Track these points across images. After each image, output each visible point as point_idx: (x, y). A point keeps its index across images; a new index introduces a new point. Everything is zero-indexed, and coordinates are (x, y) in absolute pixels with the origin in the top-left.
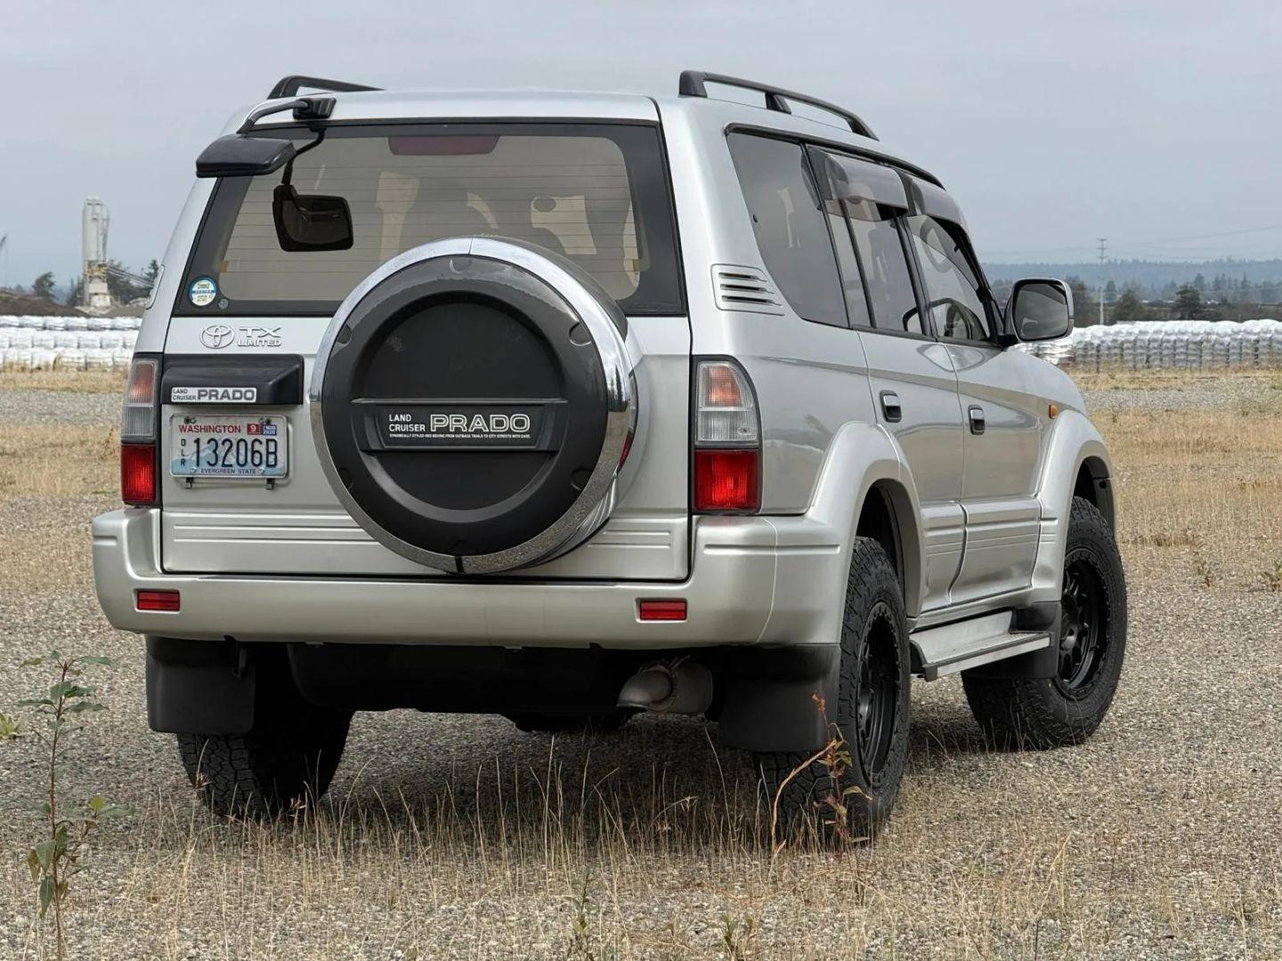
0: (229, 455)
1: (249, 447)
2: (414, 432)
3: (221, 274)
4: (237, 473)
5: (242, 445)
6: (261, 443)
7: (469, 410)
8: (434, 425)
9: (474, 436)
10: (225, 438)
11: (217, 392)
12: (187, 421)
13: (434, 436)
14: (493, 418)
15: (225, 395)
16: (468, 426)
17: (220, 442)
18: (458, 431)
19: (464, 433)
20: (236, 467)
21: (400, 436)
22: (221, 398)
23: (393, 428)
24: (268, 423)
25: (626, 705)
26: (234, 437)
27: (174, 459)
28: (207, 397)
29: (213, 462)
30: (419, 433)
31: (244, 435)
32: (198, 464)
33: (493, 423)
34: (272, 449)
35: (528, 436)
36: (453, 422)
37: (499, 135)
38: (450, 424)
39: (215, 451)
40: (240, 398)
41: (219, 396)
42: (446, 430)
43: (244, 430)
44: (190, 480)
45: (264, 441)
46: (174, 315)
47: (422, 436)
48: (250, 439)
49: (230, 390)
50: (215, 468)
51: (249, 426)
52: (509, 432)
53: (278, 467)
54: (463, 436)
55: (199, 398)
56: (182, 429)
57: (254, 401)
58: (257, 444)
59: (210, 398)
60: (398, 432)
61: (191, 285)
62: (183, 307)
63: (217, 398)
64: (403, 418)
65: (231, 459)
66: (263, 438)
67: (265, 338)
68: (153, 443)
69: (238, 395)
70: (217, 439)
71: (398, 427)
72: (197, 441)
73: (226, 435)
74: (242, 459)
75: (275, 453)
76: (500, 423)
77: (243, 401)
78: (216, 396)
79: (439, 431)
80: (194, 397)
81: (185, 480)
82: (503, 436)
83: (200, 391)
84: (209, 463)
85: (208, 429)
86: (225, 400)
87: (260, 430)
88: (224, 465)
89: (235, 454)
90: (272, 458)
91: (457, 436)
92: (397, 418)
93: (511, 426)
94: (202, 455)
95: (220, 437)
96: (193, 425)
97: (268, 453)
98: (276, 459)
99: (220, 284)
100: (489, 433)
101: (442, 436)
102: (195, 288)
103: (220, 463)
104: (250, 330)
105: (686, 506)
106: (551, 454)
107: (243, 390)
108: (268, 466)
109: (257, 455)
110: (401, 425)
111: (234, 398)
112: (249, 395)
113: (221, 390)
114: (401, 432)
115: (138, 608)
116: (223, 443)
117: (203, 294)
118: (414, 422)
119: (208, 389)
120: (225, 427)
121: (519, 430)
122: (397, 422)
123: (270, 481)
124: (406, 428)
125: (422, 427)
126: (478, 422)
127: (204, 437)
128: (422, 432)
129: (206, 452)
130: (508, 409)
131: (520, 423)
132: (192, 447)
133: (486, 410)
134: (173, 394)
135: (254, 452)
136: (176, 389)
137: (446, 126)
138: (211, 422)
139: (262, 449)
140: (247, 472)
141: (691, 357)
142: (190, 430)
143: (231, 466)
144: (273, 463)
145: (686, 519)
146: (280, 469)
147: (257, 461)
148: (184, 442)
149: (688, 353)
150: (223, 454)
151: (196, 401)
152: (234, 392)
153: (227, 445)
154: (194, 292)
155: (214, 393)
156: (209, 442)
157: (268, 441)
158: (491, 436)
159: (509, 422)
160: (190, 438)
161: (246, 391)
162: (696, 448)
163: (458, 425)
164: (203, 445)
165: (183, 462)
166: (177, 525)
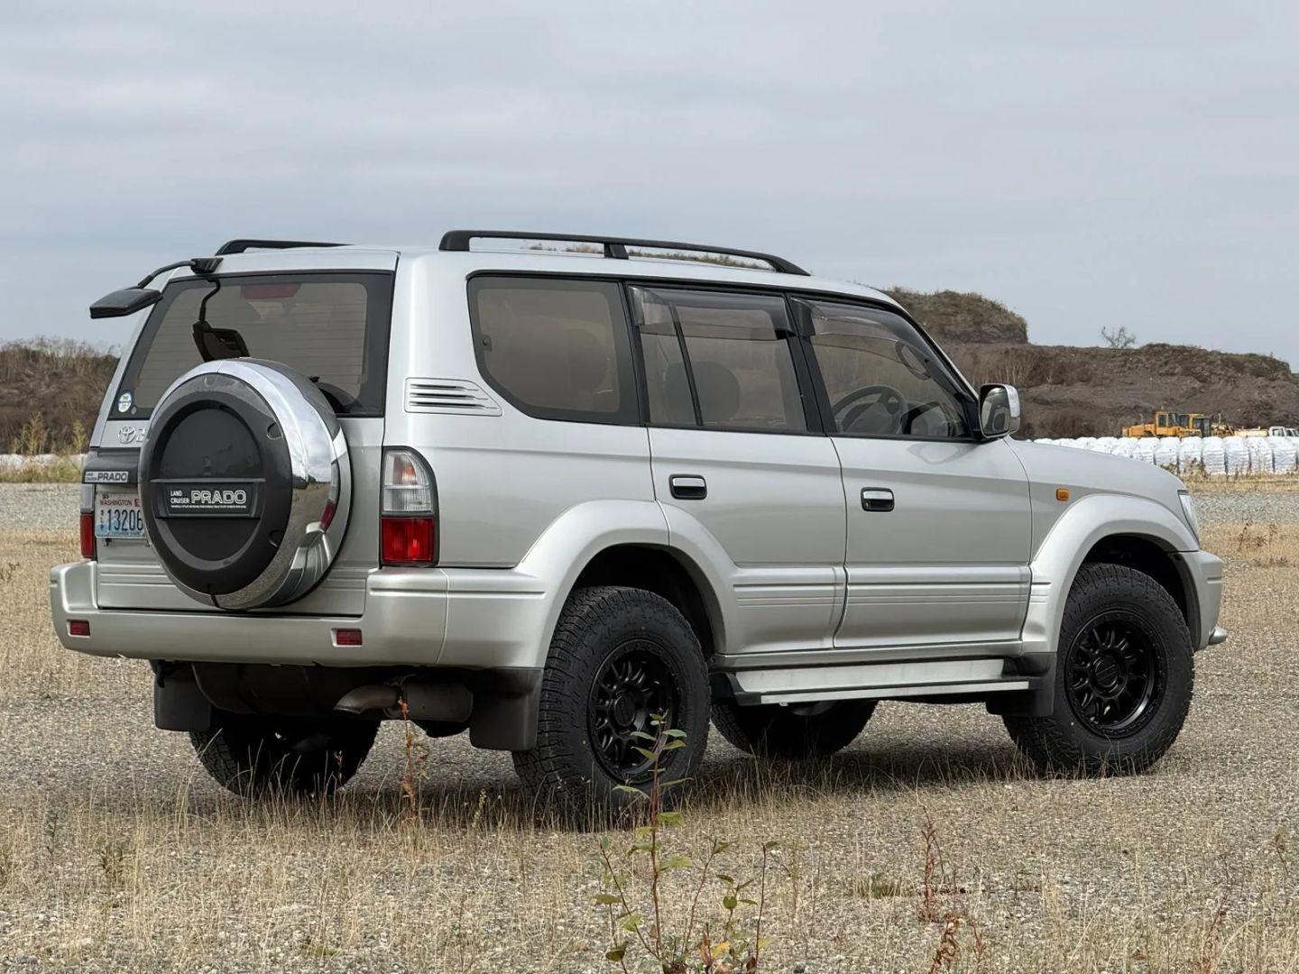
0: (126, 522)
1: (136, 515)
3: (136, 388)
4: (130, 535)
5: (132, 514)
7: (212, 487)
8: (195, 499)
9: (215, 507)
11: (108, 475)
12: (104, 496)
14: (225, 493)
15: (112, 477)
16: (212, 499)
17: (121, 513)
18: (206, 503)
19: (210, 505)
20: (129, 531)
22: (110, 480)
26: (129, 509)
27: (97, 524)
28: (104, 479)
29: (118, 527)
31: (133, 507)
32: (110, 529)
33: (225, 497)
35: (245, 507)
36: (203, 496)
38: (202, 498)
39: (118, 519)
40: (119, 480)
42: (200, 502)
43: (133, 503)
44: (109, 540)
46: (108, 419)
48: (136, 510)
49: (115, 474)
50: (119, 531)
51: (136, 501)
52: (235, 504)
54: (209, 507)
55: (98, 479)
56: (104, 503)
57: (126, 481)
58: (140, 514)
61: (120, 397)
62: (114, 413)
65: (127, 525)
68: (92, 512)
69: (118, 477)
70: (119, 509)
71: (176, 500)
72: (109, 512)
73: (124, 508)
74: (132, 524)
76: (229, 497)
78: (108, 478)
79: (197, 503)
80: (96, 479)
81: (105, 540)
82: (231, 507)
83: (100, 475)
84: (115, 527)
85: (115, 503)
86: (112, 481)
88: (123, 529)
89: (129, 521)
91: (206, 507)
93: (234, 499)
94: (112, 522)
96: (108, 500)
99: (134, 394)
100: (223, 504)
102: (122, 399)
103: (121, 527)
104: (143, 430)
105: (377, 560)
106: (257, 520)
107: (121, 473)
109: (140, 522)
111: (116, 479)
112: (124, 477)
113: (110, 474)
115: (71, 634)
116: (123, 513)
117: (125, 404)
118: (183, 497)
119: (104, 473)
120: (123, 501)
121: (240, 502)
123: (146, 540)
125: (188, 500)
126: (217, 496)
127: (114, 508)
129: (114, 520)
130: (233, 487)
131: (240, 497)
132: (107, 516)
133: (221, 487)
134: (86, 476)
135: (139, 520)
136: (87, 473)
138: (116, 498)
140: (135, 534)
141: (383, 447)
143: (127, 530)
147: (140, 526)
148: (104, 513)
150: (122, 522)
151: (97, 481)
153: (125, 514)
154: (121, 402)
155: (106, 476)
156: (115, 512)
158: (224, 507)
159: (234, 497)
160: (106, 509)
161: (123, 474)
163: (206, 498)
164: (113, 515)
165: (102, 527)
166: (105, 573)
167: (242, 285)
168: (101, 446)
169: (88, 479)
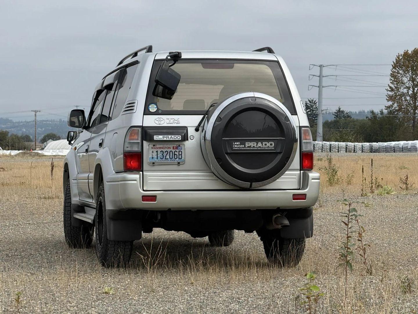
0: (167, 156)
1: (173, 153)
2: (241, 147)
3: (158, 103)
4: (169, 161)
5: (171, 153)
6: (177, 152)
7: (257, 141)
8: (247, 145)
9: (258, 148)
10: (166, 150)
11: (169, 137)
12: (154, 146)
13: (247, 148)
14: (264, 143)
15: (171, 137)
16: (257, 145)
17: (164, 152)
18: (254, 147)
19: (256, 147)
20: (169, 159)
21: (236, 148)
22: (170, 139)
23: (234, 146)
24: (179, 146)
25: (285, 225)
26: (169, 150)
27: (150, 157)
28: (166, 138)
29: (162, 158)
30: (242, 148)
31: (172, 149)
32: (157, 159)
33: (264, 145)
34: (180, 154)
35: (273, 148)
36: (252, 144)
37: (234, 63)
38: (251, 145)
39: (163, 155)
40: (176, 139)
41: (170, 138)
42: (250, 147)
43: (172, 148)
44: (154, 163)
45: (178, 152)
46: (144, 114)
47: (243, 148)
48: (173, 151)
49: (173, 136)
50: (163, 159)
51: (173, 147)
52: (268, 147)
53: (182, 159)
54: (255, 148)
55: (163, 139)
56: (152, 148)
57: (180, 139)
58: (176, 152)
59: (167, 139)
60: (236, 147)
61: (149, 106)
62: (147, 112)
63: (169, 139)
64: (237, 143)
65: (168, 157)
66: (178, 150)
67: (175, 121)
68: (141, 152)
69: (175, 138)
70: (163, 151)
71: (236, 146)
72: (157, 152)
74: (171, 158)
75: (181, 155)
76: (266, 145)
77: (177, 139)
78: (168, 138)
79: (248, 147)
80: (161, 138)
81: (152, 163)
82: (267, 148)
83: (163, 137)
84: (161, 158)
85: (160, 148)
86: (171, 139)
87: (177, 148)
88: (165, 159)
89: (169, 155)
90: (180, 156)
91: (254, 148)
92: (235, 143)
93: (268, 145)
94: (158, 156)
95: (164, 150)
96: (156, 147)
97: (179, 155)
98: (182, 157)
99: (158, 105)
100: (263, 147)
101: (249, 148)
102: (150, 107)
103: (164, 158)
104: (170, 119)
105: (299, 168)
106: (280, 153)
107: (177, 136)
108: (179, 159)
109: (176, 155)
110: (237, 145)
111: (174, 139)
113: (170, 136)
114: (237, 147)
115: (143, 201)
116: (165, 152)
117: (153, 108)
118: (240, 145)
119: (166, 136)
120: (166, 147)
121: (271, 146)
122: (235, 145)
123: (179, 163)
124: (238, 146)
125: (243, 146)
126: (260, 144)
127: (159, 150)
128: (243, 147)
129: (160, 155)
130: (268, 141)
131: (271, 145)
132: (155, 153)
133: (262, 141)
134: (154, 138)
135: (175, 155)
136: (155, 136)
137: (217, 60)
138: (161, 146)
139: (177, 153)
140: (173, 160)
141: (300, 126)
142: (155, 148)
143: (168, 159)
144: (181, 158)
145: (300, 172)
146: (183, 160)
147: (176, 157)
148: (153, 152)
150: (165, 155)
151: (162, 139)
152: (174, 137)
153: (167, 152)
154: (150, 108)
155: (167, 137)
156: (161, 152)
157: (179, 151)
158: (263, 148)
159: (268, 144)
160: (155, 150)
161: (178, 137)
162: (302, 152)
163: (254, 145)
164: (159, 153)
165: (153, 158)
166: (149, 177)
167: (201, 63)
168: (144, 125)
169: (156, 138)
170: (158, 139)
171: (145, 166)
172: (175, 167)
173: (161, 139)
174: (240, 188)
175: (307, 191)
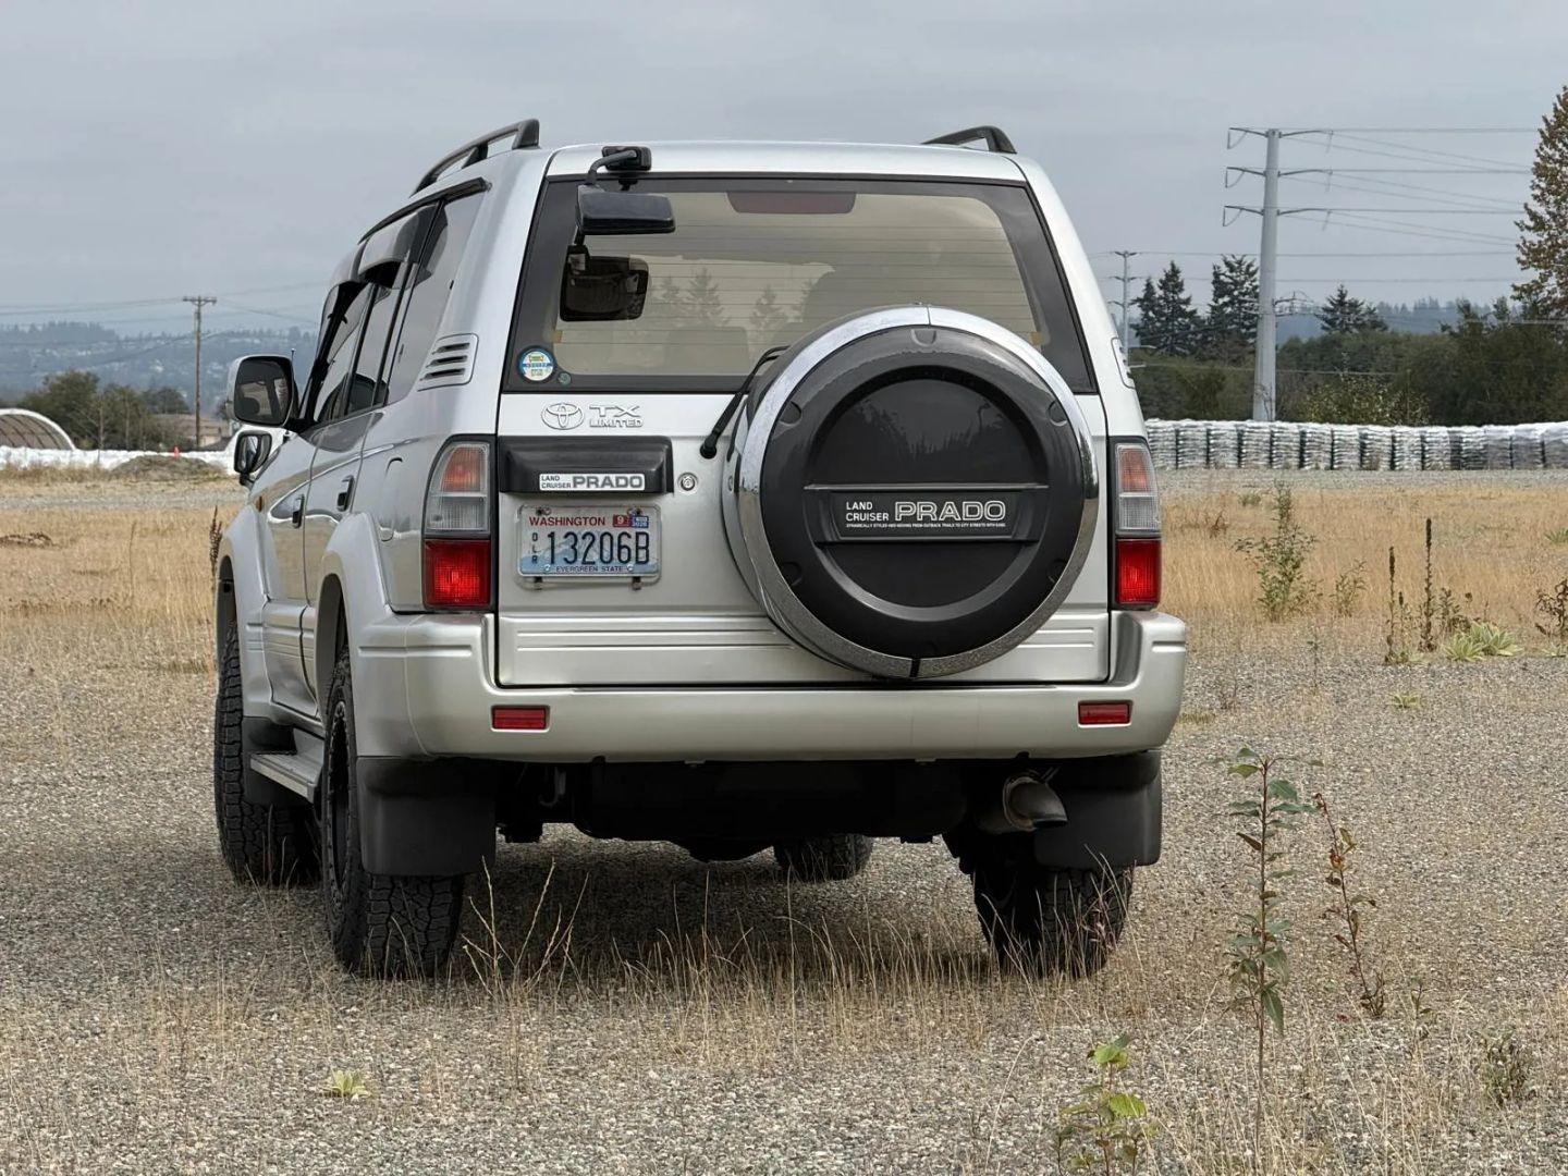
0: (590, 551)
1: (616, 541)
2: (876, 522)
3: (555, 345)
4: (600, 571)
5: (607, 540)
6: (629, 536)
7: (940, 497)
8: (900, 513)
9: (944, 525)
10: (586, 531)
11: (597, 479)
12: (540, 512)
13: (899, 526)
14: (966, 506)
15: (607, 482)
16: (938, 513)
17: (580, 537)
18: (927, 519)
19: (934, 522)
20: (599, 564)
21: (860, 525)
22: (603, 485)
23: (851, 517)
24: (638, 513)
25: (1047, 819)
26: (598, 530)
27: (524, 555)
28: (585, 484)
29: (570, 559)
30: (882, 522)
31: (609, 527)
32: (553, 562)
33: (965, 510)
34: (642, 543)
35: (1003, 525)
36: (922, 510)
37: (855, 193)
38: (919, 513)
39: (573, 547)
40: (626, 486)
41: (600, 483)
42: (913, 519)
43: (610, 521)
44: (538, 579)
45: (633, 535)
46: (502, 391)
47: (885, 525)
48: (616, 532)
49: (613, 477)
50: (574, 565)
51: (615, 518)
52: (984, 520)
53: (650, 563)
54: (932, 525)
55: (575, 486)
56: (533, 522)
57: (642, 488)
58: (624, 538)
59: (588, 486)
60: (856, 522)
61: (521, 356)
62: (513, 383)
63: (597, 486)
64: (863, 506)
65: (594, 556)
66: (632, 532)
67: (623, 418)
68: (489, 538)
69: (622, 482)
70: (576, 532)
71: (856, 516)
72: (552, 535)
73: (588, 528)
74: (606, 554)
75: (646, 548)
76: (973, 511)
77: (629, 488)
78: (596, 483)
79: (905, 520)
80: (569, 485)
81: (531, 580)
82: (976, 525)
83: (575, 478)
84: (566, 559)
85: (564, 522)
86: (607, 488)
87: (629, 522)
88: (584, 562)
89: (598, 550)
90: (642, 553)
91: (926, 525)
92: (855, 506)
93: (984, 514)
94: (557, 551)
95: (580, 530)
96: (546, 518)
97: (638, 548)
98: (647, 556)
99: (555, 354)
100: (962, 521)
101: (908, 525)
102: (526, 361)
103: (580, 559)
104: (602, 409)
105: (1106, 600)
106: (1028, 543)
107: (629, 476)
108: (638, 562)
109: (625, 551)
110: (860, 514)
111: (618, 486)
112: (636, 482)
113: (601, 477)
114: (860, 522)
115: (495, 727)
116: (584, 538)
117: (537, 367)
118: (875, 510)
119: (585, 476)
120: (586, 519)
121: (995, 518)
122: (856, 511)
123: (637, 579)
124: (866, 516)
125: (886, 516)
126: (950, 510)
127: (560, 531)
128: (885, 522)
129: (563, 547)
130: (983, 495)
131: (995, 511)
132: (544, 543)
133: (958, 496)
134: (541, 482)
135: (620, 547)
136: (545, 476)
137: (790, 181)
138: (569, 514)
139: (631, 543)
140: (612, 569)
141: (1108, 437)
142: (544, 522)
143: (594, 563)
144: (644, 560)
145: (1107, 614)
146: (653, 566)
147: (624, 557)
148: (535, 537)
149: (1104, 434)
150: (583, 550)
151: (572, 489)
152: (617, 479)
153: (588, 540)
154: (525, 365)
155: (593, 480)
156: (566, 536)
157: (638, 534)
158: (963, 525)
159: (983, 510)
160: (543, 531)
161: (632, 478)
162: (1118, 537)
163: (927, 513)
164: (559, 539)
165: (535, 559)
166: (520, 632)
167: (727, 191)
168: (500, 434)
169: (548, 485)
170: (555, 489)
171: (507, 591)
172: (624, 595)
173: (569, 489)
174: (874, 676)
175: (1136, 689)
